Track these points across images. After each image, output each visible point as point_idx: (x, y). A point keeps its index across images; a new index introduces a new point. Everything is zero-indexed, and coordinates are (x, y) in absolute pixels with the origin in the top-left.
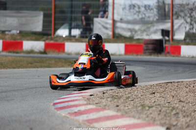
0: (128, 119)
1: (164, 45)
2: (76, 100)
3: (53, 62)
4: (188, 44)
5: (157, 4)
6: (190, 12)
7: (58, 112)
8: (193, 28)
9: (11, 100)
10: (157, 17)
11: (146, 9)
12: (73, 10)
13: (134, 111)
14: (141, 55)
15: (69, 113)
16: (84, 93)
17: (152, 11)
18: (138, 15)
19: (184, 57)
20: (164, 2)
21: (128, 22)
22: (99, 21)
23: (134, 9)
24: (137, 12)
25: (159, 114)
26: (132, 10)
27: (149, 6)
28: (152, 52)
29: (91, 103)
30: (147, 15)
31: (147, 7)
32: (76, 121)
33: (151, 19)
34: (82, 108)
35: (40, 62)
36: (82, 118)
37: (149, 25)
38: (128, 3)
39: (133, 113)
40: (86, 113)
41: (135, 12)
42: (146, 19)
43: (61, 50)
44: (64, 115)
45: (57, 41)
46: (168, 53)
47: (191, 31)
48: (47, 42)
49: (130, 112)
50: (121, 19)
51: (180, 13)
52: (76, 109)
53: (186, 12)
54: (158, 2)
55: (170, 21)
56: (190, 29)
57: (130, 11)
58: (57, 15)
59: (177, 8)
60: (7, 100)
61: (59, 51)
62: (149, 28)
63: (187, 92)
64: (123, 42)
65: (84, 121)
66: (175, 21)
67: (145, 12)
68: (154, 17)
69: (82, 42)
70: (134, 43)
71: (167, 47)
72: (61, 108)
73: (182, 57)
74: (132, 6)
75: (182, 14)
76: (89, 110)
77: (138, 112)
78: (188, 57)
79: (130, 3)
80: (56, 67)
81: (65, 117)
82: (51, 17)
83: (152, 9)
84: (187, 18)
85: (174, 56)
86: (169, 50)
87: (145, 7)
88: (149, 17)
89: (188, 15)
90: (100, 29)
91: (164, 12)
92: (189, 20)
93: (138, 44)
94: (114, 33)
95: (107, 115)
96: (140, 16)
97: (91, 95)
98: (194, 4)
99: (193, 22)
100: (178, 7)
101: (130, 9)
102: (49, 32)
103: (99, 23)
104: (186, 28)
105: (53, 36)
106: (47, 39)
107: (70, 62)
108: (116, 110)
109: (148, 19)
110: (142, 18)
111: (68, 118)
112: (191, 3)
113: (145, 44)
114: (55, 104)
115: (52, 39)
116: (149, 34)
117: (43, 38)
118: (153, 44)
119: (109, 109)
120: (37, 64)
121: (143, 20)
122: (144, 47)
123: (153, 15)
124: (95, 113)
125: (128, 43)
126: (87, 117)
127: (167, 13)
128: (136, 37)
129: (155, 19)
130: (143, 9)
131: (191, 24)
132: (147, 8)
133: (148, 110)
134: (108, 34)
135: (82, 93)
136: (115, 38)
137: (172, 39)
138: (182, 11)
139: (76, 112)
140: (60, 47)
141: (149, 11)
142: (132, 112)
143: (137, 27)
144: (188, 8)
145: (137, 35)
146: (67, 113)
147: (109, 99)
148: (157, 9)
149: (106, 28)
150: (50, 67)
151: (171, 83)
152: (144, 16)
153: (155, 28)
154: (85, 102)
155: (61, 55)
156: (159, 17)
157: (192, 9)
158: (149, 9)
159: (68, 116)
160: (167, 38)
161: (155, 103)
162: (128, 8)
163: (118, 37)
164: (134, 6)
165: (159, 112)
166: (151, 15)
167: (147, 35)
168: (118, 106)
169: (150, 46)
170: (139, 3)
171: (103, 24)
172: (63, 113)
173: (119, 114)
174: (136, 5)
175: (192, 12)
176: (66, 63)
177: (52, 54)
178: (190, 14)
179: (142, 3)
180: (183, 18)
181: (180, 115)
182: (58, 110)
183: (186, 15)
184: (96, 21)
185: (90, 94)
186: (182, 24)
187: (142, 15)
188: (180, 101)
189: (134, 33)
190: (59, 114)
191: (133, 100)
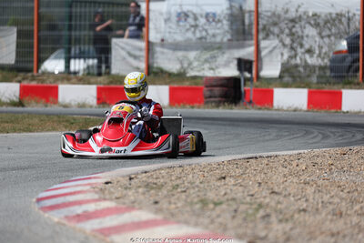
0: (175, 226)
1: (243, 89)
2: (79, 192)
3: (36, 120)
4: (286, 86)
5: (229, 12)
6: (290, 25)
7: (46, 215)
8: (295, 56)
10: (229, 37)
11: (208, 21)
12: (73, 23)
13: (187, 212)
14: (199, 108)
15: (67, 217)
16: (95, 178)
17: (219, 25)
18: (194, 33)
19: (278, 110)
20: (241, 8)
21: (176, 47)
22: (121, 44)
23: (186, 20)
24: (192, 26)
25: (234, 217)
26: (181, 24)
27: (214, 15)
28: (220, 102)
29: (107, 197)
30: (211, 32)
31: (211, 18)
32: (80, 231)
33: (218, 39)
34: (91, 207)
35: (12, 122)
36: (90, 226)
37: (215, 52)
38: (175, 9)
39: (186, 215)
40: (97, 217)
41: (188, 26)
42: (209, 39)
43: (51, 99)
44: (56, 220)
45: (43, 81)
46: (250, 102)
47: (293, 62)
48: (25, 83)
49: (179, 214)
50: (163, 40)
51: (272, 29)
52: (79, 210)
53: (283, 25)
54: (231, 7)
55: (254, 42)
56: (291, 57)
57: (179, 25)
59: (266, 18)
61: (48, 101)
62: (214, 57)
63: (285, 176)
64: (166, 84)
65: (94, 230)
66: (263, 44)
67: (206, 27)
68: (224, 34)
69: (89, 83)
70: (187, 84)
71: (249, 91)
72: (52, 208)
73: (276, 110)
74: (183, 16)
75: (276, 30)
76: (103, 210)
77: (194, 214)
78: (287, 111)
79: (179, 11)
80: (42, 130)
81: (58, 223)
82: (32, 37)
83: (219, 21)
84: (284, 36)
85: (260, 109)
86: (251, 98)
87: (207, 16)
88: (214, 36)
89: (287, 31)
90: (124, 59)
91: (241, 27)
92: (288, 41)
93: (194, 86)
94: (149, 67)
95: (136, 219)
96: (198, 35)
97: (107, 183)
98: (297, 11)
99: (295, 45)
100: (268, 17)
101: (179, 20)
102: (29, 65)
103: (123, 49)
104: (282, 54)
105: (35, 73)
106: (24, 79)
107: (67, 121)
108: (154, 211)
109: (213, 40)
110: (201, 38)
111: (64, 225)
112: (293, 10)
113: (207, 87)
114: (39, 200)
115: (33, 78)
116: (214, 67)
117: (16, 76)
118: (221, 86)
119: (140, 209)
120: (6, 125)
121: (204, 40)
122: (206, 92)
123: (221, 32)
124: (114, 216)
125: (176, 86)
126: (100, 223)
127: (246, 28)
128: (191, 73)
129: (225, 40)
130: (202, 21)
131: (292, 48)
132: (211, 20)
133: (214, 209)
135: (90, 178)
136: (152, 75)
137: (258, 77)
138: (275, 24)
139: (78, 216)
140: (49, 93)
141: (214, 24)
142: (183, 214)
143: (192, 55)
144: (286, 19)
145: (192, 69)
146: (62, 215)
147: (141, 190)
148: (228, 20)
149: (135, 57)
150: (31, 131)
151: (256, 158)
152: (204, 33)
153: (226, 56)
154: (96, 196)
155: (52, 108)
156: (232, 35)
157: (293, 21)
158: (214, 20)
159: (65, 222)
160: (248, 75)
161: (226, 197)
162: (174, 19)
163: (156, 74)
164: (186, 15)
165: (233, 214)
166: (218, 31)
167: (211, 69)
168: (156, 203)
169: (217, 91)
170: (196, 10)
171: (128, 48)
172: (55, 217)
173: (159, 217)
174: (189, 14)
175: (294, 27)
176: (60, 122)
177: (35, 107)
178: (290, 30)
179: (202, 10)
180: (278, 36)
181: (273, 219)
182: (45, 212)
183: (282, 32)
184: (116, 44)
185: (106, 180)
186: (275, 48)
187: (200, 31)
188: (273, 192)
189: (186, 65)
190: (48, 218)
191: (185, 191)
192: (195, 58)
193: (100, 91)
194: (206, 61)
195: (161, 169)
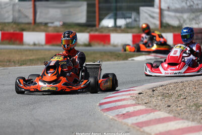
0: (181, 121)
2: (124, 100)
3: (98, 55)
7: (105, 114)
9: (54, 100)
13: (187, 111)
15: (118, 115)
16: (132, 90)
18: (186, 3)
21: (176, 11)
22: (146, 11)
29: (140, 102)
30: (195, 2)
32: (125, 124)
33: (200, 7)
34: (131, 109)
36: (131, 121)
37: (199, 14)
39: (187, 114)
40: (135, 116)
42: (195, 7)
43: (107, 42)
44: (111, 117)
45: (102, 32)
48: (92, 33)
49: (183, 113)
50: (168, 8)
52: (124, 111)
58: (101, 5)
60: (50, 101)
61: (105, 43)
62: (197, 16)
64: (171, 32)
65: (133, 124)
69: (128, 32)
72: (108, 109)
76: (138, 111)
77: (191, 113)
81: (112, 119)
88: (197, 5)
90: (147, 19)
94: (161, 23)
95: (158, 117)
96: (188, 4)
97: (140, 94)
102: (93, 23)
103: (146, 13)
105: (97, 28)
106: (92, 31)
107: (116, 55)
108: (168, 112)
109: (197, 7)
110: (191, 6)
111: (116, 120)
114: (101, 104)
115: (96, 30)
116: (198, 22)
117: (87, 29)
119: (160, 110)
124: (145, 115)
125: (177, 33)
126: (137, 119)
134: (155, 24)
135: (130, 90)
136: (163, 28)
139: (124, 114)
140: (105, 39)
142: (185, 113)
143: (186, 16)
145: (186, 24)
146: (114, 115)
147: (159, 98)
149: (153, 17)
152: (192, 3)
154: (134, 102)
155: (107, 48)
159: (116, 118)
163: (165, 27)
166: (199, 2)
167: (196, 23)
168: (169, 106)
169: (200, 36)
171: (149, 13)
172: (111, 115)
173: (171, 116)
176: (112, 56)
177: (98, 47)
182: (104, 112)
184: (143, 11)
185: (139, 92)
187: (190, 2)
189: (182, 22)
190: (106, 116)
191: (185, 98)
192: (187, 18)
193: (134, 37)
194: (193, 19)
195: (170, 84)
